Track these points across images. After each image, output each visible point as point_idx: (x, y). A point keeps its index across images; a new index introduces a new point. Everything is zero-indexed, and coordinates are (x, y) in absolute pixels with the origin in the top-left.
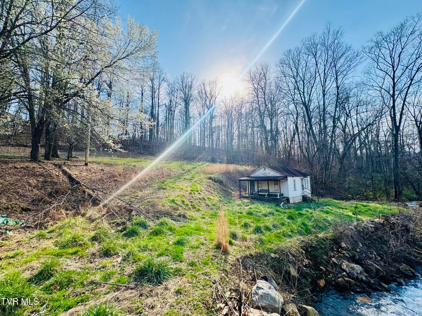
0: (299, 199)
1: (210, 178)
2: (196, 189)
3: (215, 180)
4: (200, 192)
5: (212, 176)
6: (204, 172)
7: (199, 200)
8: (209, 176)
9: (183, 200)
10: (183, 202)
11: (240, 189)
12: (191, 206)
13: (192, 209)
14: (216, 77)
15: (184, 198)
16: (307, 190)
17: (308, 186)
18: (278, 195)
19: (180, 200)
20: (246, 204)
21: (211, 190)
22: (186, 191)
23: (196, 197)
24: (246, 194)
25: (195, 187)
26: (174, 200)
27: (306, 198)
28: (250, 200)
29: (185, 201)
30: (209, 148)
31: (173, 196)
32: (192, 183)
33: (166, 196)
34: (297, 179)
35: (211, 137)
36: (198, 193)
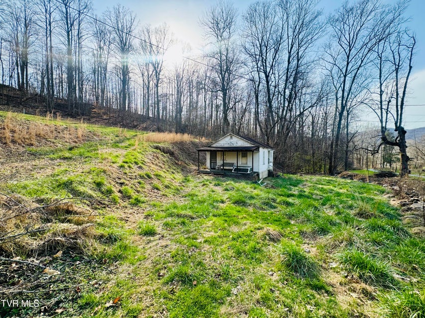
0: (265, 175)
1: (157, 148)
2: (134, 160)
3: (165, 151)
4: (140, 164)
5: (160, 145)
6: (148, 140)
7: (140, 180)
8: (155, 145)
9: (99, 180)
10: (99, 185)
11: (200, 162)
12: (119, 194)
13: (119, 201)
14: (165, 23)
15: (104, 176)
16: (271, 164)
17: (272, 160)
18: (248, 169)
19: (90, 181)
20: (214, 183)
21: (159, 163)
22: (113, 163)
23: (132, 174)
24: (205, 169)
25: (133, 157)
26: (71, 183)
27: (272, 172)
28: (213, 176)
29: (105, 183)
30: (154, 118)
31: (74, 172)
32: (128, 151)
33: (56, 172)
34: (266, 150)
35: (156, 106)
36: (138, 167)
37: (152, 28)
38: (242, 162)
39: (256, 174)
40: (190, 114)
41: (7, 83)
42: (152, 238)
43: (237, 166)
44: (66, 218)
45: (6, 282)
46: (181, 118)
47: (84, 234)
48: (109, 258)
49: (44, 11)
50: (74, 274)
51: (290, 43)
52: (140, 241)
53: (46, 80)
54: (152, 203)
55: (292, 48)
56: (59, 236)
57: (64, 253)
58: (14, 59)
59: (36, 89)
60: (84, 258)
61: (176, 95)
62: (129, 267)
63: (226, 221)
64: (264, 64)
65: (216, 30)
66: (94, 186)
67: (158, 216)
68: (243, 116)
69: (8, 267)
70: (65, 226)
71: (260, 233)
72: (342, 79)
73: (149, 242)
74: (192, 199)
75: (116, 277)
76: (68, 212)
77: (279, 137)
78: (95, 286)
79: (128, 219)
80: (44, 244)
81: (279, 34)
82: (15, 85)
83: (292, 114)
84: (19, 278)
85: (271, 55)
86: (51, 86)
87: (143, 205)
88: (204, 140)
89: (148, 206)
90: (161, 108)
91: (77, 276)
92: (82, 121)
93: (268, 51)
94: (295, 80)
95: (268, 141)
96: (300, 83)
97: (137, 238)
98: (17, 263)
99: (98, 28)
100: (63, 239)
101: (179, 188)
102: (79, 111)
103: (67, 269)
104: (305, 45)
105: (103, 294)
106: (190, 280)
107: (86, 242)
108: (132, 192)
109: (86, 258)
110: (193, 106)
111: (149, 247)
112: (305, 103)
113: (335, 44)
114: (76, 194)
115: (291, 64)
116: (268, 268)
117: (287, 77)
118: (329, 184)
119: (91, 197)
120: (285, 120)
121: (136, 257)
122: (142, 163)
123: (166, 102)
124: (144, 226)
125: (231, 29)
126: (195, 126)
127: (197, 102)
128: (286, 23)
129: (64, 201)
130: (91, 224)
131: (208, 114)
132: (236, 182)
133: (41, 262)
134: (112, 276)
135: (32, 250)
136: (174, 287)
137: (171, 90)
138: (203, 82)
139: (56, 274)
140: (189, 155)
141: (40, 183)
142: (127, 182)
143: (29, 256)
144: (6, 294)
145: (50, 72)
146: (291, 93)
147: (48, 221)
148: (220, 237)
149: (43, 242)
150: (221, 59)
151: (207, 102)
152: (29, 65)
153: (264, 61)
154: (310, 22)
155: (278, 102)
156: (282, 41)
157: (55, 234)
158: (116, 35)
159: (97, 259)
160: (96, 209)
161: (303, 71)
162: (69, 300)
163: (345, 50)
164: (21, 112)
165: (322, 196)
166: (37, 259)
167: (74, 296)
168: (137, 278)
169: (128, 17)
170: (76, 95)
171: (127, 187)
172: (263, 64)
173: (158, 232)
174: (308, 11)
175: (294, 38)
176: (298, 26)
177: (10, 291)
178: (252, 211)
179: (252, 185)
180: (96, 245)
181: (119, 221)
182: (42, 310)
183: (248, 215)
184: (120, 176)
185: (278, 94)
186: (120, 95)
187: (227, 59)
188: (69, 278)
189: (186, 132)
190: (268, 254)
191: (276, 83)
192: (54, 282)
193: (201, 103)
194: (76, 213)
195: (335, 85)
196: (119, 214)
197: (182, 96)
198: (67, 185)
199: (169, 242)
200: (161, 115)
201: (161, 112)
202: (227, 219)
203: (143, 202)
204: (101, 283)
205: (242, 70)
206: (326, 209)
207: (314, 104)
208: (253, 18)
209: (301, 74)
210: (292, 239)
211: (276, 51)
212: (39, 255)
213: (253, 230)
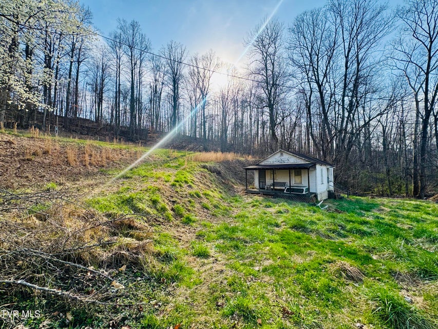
0: (325, 196)
1: (204, 167)
2: (184, 179)
3: (212, 170)
5: (207, 164)
6: (196, 160)
7: (190, 199)
8: (203, 164)
9: (154, 198)
10: (155, 202)
11: (247, 181)
12: (172, 212)
13: (172, 219)
14: (211, 50)
15: (159, 195)
16: (332, 184)
17: (332, 178)
18: (303, 190)
19: (147, 198)
20: (264, 204)
21: (207, 182)
22: (166, 182)
23: (183, 193)
24: (253, 188)
25: (183, 176)
26: (132, 200)
27: (333, 194)
28: (263, 197)
29: (160, 201)
30: (200, 138)
31: (135, 190)
32: (179, 171)
33: (121, 189)
34: (324, 168)
35: (203, 127)
36: (188, 186)
37: (200, 56)
38: (295, 182)
39: (313, 195)
40: (235, 132)
41: (88, 118)
42: (206, 261)
43: (290, 186)
44: (128, 233)
45: (83, 290)
46: (226, 137)
47: (144, 250)
48: (167, 278)
49: (115, 57)
50: (136, 290)
51: (347, 46)
52: (194, 262)
53: (114, 112)
54: (202, 223)
55: (349, 51)
56: (124, 249)
57: (127, 267)
58: (94, 98)
59: (108, 120)
60: (144, 275)
61: (221, 115)
62: (186, 290)
63: (285, 248)
64: (316, 73)
65: (261, 47)
66: (151, 203)
67: (209, 237)
68: (292, 132)
69: (85, 276)
70: (128, 240)
71: (332, 268)
72: (423, 78)
73: (203, 264)
74: (243, 221)
75: (174, 300)
76: (131, 227)
77: (339, 152)
78: (156, 307)
79: (181, 238)
80: (112, 256)
81: (332, 39)
82: (93, 119)
83: (354, 125)
84: (92, 287)
85: (324, 63)
86: (118, 117)
87: (194, 224)
88: (250, 158)
89: (198, 226)
90: (207, 129)
91: (139, 293)
92: (140, 144)
93: (319, 59)
94: (356, 86)
95: (325, 157)
96: (361, 89)
97: (192, 258)
98: (92, 272)
99: (154, 64)
100: (127, 253)
101: (228, 208)
102: (138, 136)
103: (130, 285)
104: (367, 46)
105: (163, 317)
106: (254, 317)
107: (146, 259)
108: (183, 211)
109: (146, 275)
110: (238, 125)
111: (204, 270)
112: (370, 111)
113: (408, 38)
114: (137, 210)
115: (349, 70)
116: (353, 317)
117: (345, 84)
118: (418, 209)
119: (148, 213)
120: (346, 133)
121: (192, 280)
122: (191, 182)
123: (212, 122)
124: (197, 246)
125: (277, 43)
126: (241, 144)
127: (242, 121)
128: (340, 26)
129: (127, 217)
130: (150, 241)
131: (254, 132)
132: (290, 204)
133: (110, 274)
134: (170, 298)
135: (102, 261)
136: (236, 322)
137: (216, 111)
138: (248, 100)
139: (121, 288)
140: (236, 174)
141: (109, 199)
142: (179, 201)
143: (100, 267)
144: (83, 302)
145: (118, 105)
146: (351, 102)
147: (114, 234)
148: (280, 267)
149: (111, 255)
150: (267, 74)
151: (253, 120)
152: (103, 101)
153: (315, 71)
154: (372, 19)
155: (335, 113)
156: (336, 46)
157: (120, 248)
158: (169, 68)
159: (156, 277)
160: (152, 225)
161: (366, 75)
162: (133, 318)
163: (423, 43)
164: (96, 139)
165: (411, 225)
166: (106, 271)
167: (137, 314)
168: (195, 304)
169: (179, 51)
170: (136, 123)
171: (178, 205)
172: (314, 73)
173: (212, 254)
174: (368, 8)
175: (352, 40)
176: (355, 27)
177: (86, 300)
178: (316, 239)
179: (311, 208)
180: (155, 262)
181: (173, 240)
182: (111, 325)
183: (312, 243)
184: (172, 195)
185: (335, 104)
186: (171, 120)
187: (273, 74)
188: (133, 294)
189: (232, 151)
190: (348, 296)
191: (332, 92)
192: (120, 296)
193: (246, 121)
194: (136, 228)
195: (413, 86)
196: (172, 232)
197: (228, 115)
198: (129, 202)
199: (224, 268)
200: (207, 135)
201: (207, 132)
202: (286, 246)
203: (194, 222)
204: (160, 304)
205: (289, 83)
206: (422, 242)
207: (384, 111)
208: (301, 29)
209: (363, 78)
210: (379, 280)
211: (330, 58)
212: (108, 267)
213: (321, 262)
